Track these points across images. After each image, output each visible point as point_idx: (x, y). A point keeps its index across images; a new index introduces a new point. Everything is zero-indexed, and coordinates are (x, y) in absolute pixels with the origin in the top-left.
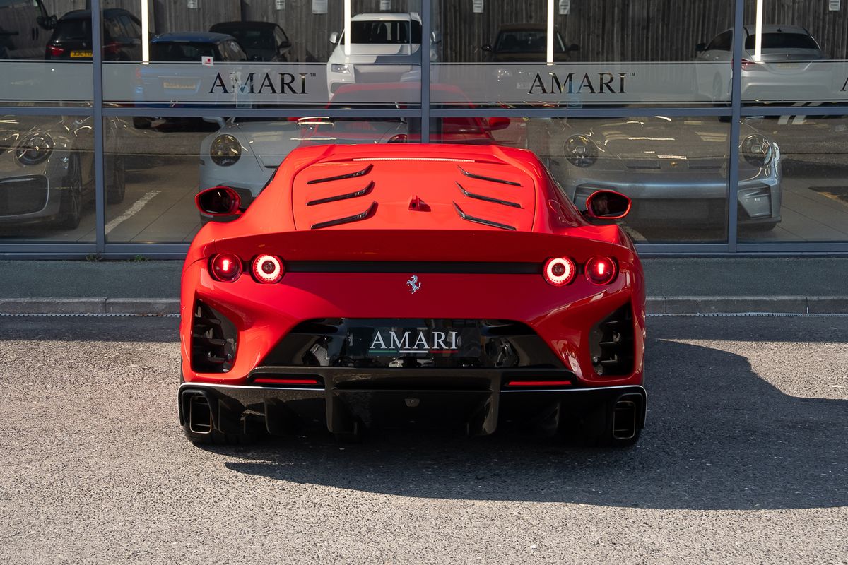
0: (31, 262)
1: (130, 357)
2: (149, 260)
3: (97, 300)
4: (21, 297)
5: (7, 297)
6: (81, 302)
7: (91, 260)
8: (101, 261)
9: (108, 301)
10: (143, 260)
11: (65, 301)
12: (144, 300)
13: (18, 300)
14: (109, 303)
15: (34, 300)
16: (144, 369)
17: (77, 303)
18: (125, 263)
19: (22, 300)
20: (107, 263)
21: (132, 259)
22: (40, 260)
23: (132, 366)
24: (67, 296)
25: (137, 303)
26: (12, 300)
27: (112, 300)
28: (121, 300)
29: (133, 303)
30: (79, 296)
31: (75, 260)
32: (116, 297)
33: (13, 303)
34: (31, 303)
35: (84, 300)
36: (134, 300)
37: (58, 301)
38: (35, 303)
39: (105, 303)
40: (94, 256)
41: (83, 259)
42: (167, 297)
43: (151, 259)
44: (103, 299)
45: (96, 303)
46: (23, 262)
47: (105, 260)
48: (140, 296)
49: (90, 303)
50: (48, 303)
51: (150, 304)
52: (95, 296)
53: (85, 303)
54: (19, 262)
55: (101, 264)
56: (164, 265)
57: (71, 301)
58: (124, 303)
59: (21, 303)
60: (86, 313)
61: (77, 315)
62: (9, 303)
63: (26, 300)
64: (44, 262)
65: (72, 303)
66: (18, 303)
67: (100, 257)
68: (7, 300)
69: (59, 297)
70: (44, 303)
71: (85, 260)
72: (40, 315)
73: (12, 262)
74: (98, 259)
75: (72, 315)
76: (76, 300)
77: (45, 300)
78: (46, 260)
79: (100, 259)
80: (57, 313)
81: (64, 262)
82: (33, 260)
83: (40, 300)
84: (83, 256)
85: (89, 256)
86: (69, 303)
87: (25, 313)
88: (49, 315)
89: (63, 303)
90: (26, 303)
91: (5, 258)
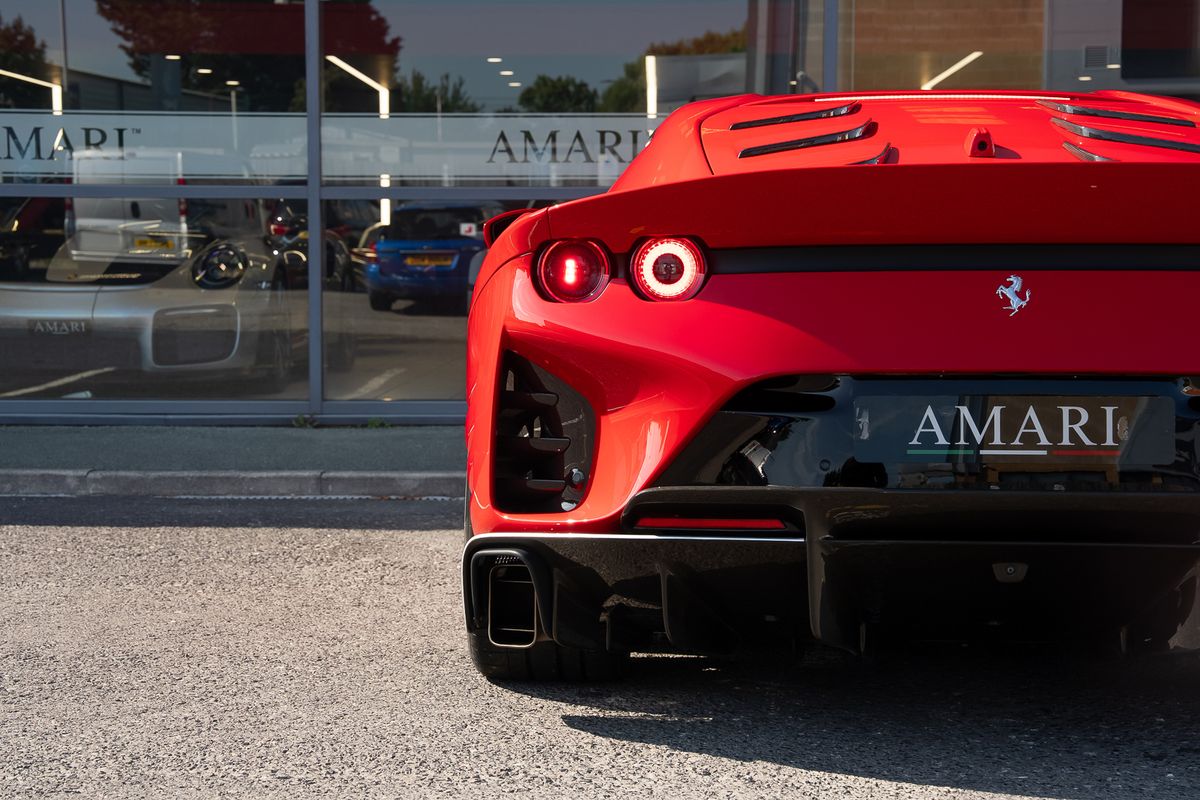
0: (207, 428)
1: (358, 548)
2: (392, 426)
3: (306, 474)
4: (184, 469)
5: (161, 470)
6: (281, 478)
7: (301, 426)
8: (317, 427)
9: (324, 475)
10: (382, 425)
11: (256, 475)
12: (383, 475)
14: (327, 479)
15: (205, 474)
16: (384, 565)
17: (275, 478)
18: (353, 429)
19: (186, 474)
20: (326, 430)
21: (364, 424)
22: (222, 426)
23: (364, 559)
24: (259, 469)
25: (372, 479)
26: (169, 474)
27: (332, 474)
28: (346, 474)
29: (365, 479)
30: (279, 469)
31: (277, 426)
32: (338, 469)
33: (170, 478)
34: (200, 478)
35: (285, 474)
36: (368, 475)
37: (243, 474)
38: (206, 478)
39: (319, 479)
40: (306, 420)
41: (288, 424)
42: (421, 470)
43: (394, 424)
44: (316, 473)
45: (305, 478)
46: (195, 428)
47: (321, 425)
48: (377, 469)
49: (296, 479)
50: (228, 478)
51: (393, 479)
52: (304, 469)
53: (287, 479)
54: (189, 428)
55: (316, 431)
56: (415, 431)
57: (264, 474)
58: (350, 479)
59: (183, 478)
60: (289, 495)
61: (274, 497)
62: (164, 478)
63: (192, 474)
64: (228, 429)
65: (267, 478)
66: (179, 478)
67: (314, 421)
68: (161, 474)
69: (246, 470)
70: (221, 479)
71: (292, 426)
72: (214, 497)
73: (177, 428)
74: (311, 424)
75: (266, 497)
76: (273, 474)
77: (222, 474)
78: (231, 426)
79: (315, 424)
80: (242, 494)
81: (259, 429)
82: (210, 426)
83: (214, 474)
84: (288, 419)
85: (297, 420)
86: (261, 478)
87: (189, 494)
88: (229, 497)
89: (252, 479)
90: (192, 478)
91: (167, 423)
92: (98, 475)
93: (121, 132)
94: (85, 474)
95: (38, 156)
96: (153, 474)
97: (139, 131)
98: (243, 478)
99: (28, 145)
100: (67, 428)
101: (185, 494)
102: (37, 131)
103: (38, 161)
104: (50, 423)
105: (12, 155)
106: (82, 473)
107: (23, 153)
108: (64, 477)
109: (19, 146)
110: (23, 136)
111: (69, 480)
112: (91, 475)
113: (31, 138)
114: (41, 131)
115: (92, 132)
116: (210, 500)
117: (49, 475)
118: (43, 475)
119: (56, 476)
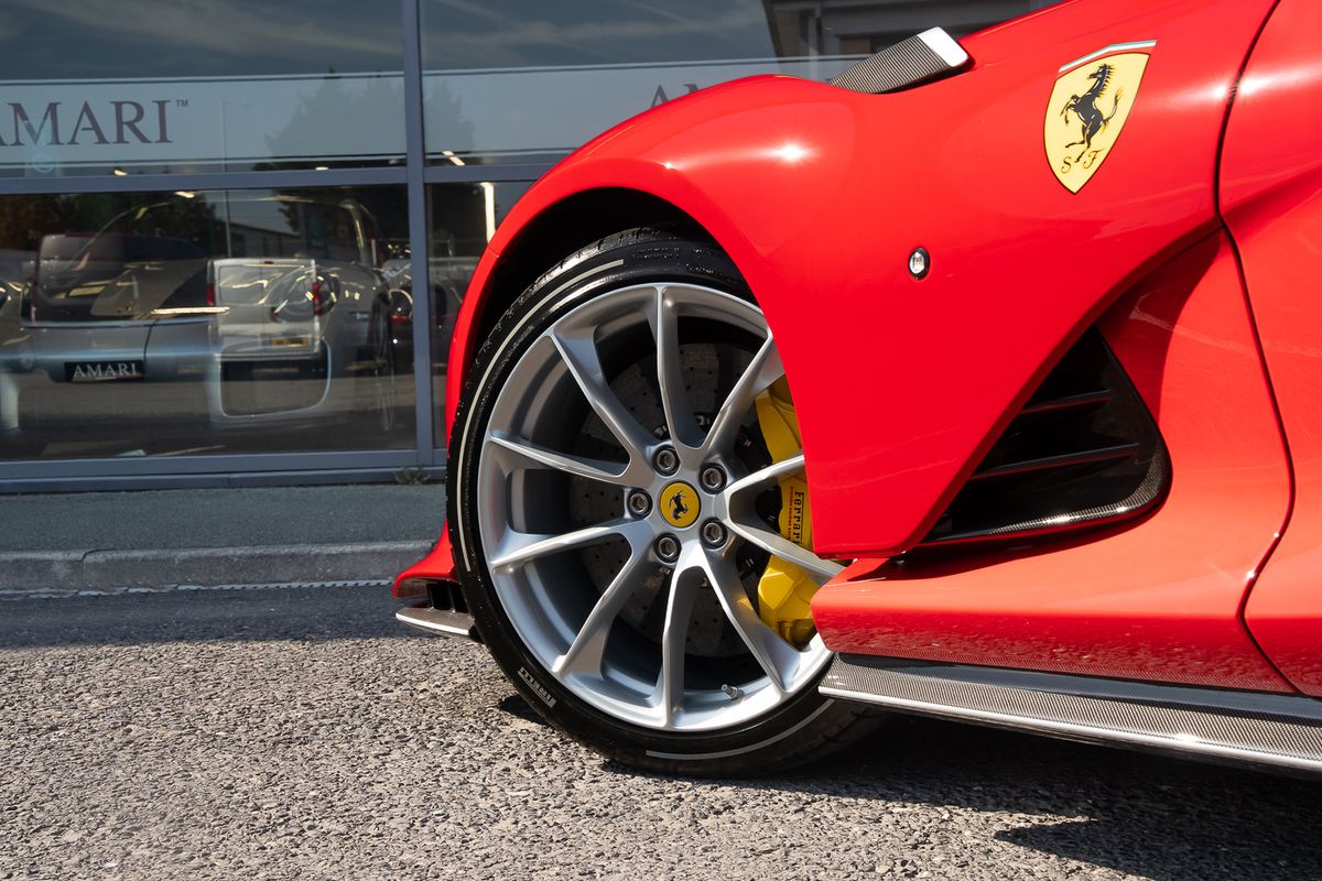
0: (283, 489)
3: (410, 546)
4: (230, 545)
5: (195, 547)
6: (373, 552)
7: (407, 482)
8: (428, 482)
11: (335, 549)
13: (220, 552)
15: (260, 550)
17: (363, 554)
19: (231, 551)
22: (303, 486)
24: (342, 540)
26: (206, 552)
30: (370, 539)
31: (375, 483)
33: (208, 558)
34: (252, 557)
35: (379, 547)
37: (316, 550)
38: (261, 557)
40: (413, 475)
41: (390, 480)
44: (425, 544)
45: (408, 552)
46: (266, 490)
47: (433, 480)
49: (395, 553)
50: (293, 556)
52: (408, 538)
53: (381, 554)
54: (260, 490)
55: (426, 487)
57: (348, 549)
59: (227, 558)
60: (385, 578)
61: (362, 583)
62: (199, 559)
63: (239, 552)
64: (312, 489)
65: (353, 553)
66: (219, 559)
67: (425, 473)
68: (193, 552)
69: (321, 543)
70: (284, 557)
71: (396, 483)
72: (273, 586)
73: (244, 490)
74: (419, 479)
75: (351, 583)
76: (361, 548)
77: (286, 550)
78: (315, 485)
79: (426, 479)
80: (315, 580)
81: (351, 487)
82: (288, 486)
83: (273, 550)
84: (390, 474)
85: (401, 474)
86: (342, 554)
87: (236, 582)
88: (295, 585)
89: (330, 556)
90: (240, 557)
91: (231, 484)
92: (100, 557)
93: (162, 104)
94: (81, 556)
95: (56, 141)
96: (183, 554)
97: (185, 103)
98: (317, 556)
99: (41, 127)
100: (97, 494)
101: (230, 583)
102: (52, 108)
103: (55, 147)
104: (79, 489)
105: (21, 141)
106: (75, 555)
107: (35, 138)
108: (50, 563)
109: (30, 128)
110: (36, 114)
111: (57, 568)
112: (90, 558)
113: (45, 118)
114: (58, 107)
115: (124, 107)
116: (266, 591)
117: (26, 560)
118: (17, 561)
119: (37, 562)
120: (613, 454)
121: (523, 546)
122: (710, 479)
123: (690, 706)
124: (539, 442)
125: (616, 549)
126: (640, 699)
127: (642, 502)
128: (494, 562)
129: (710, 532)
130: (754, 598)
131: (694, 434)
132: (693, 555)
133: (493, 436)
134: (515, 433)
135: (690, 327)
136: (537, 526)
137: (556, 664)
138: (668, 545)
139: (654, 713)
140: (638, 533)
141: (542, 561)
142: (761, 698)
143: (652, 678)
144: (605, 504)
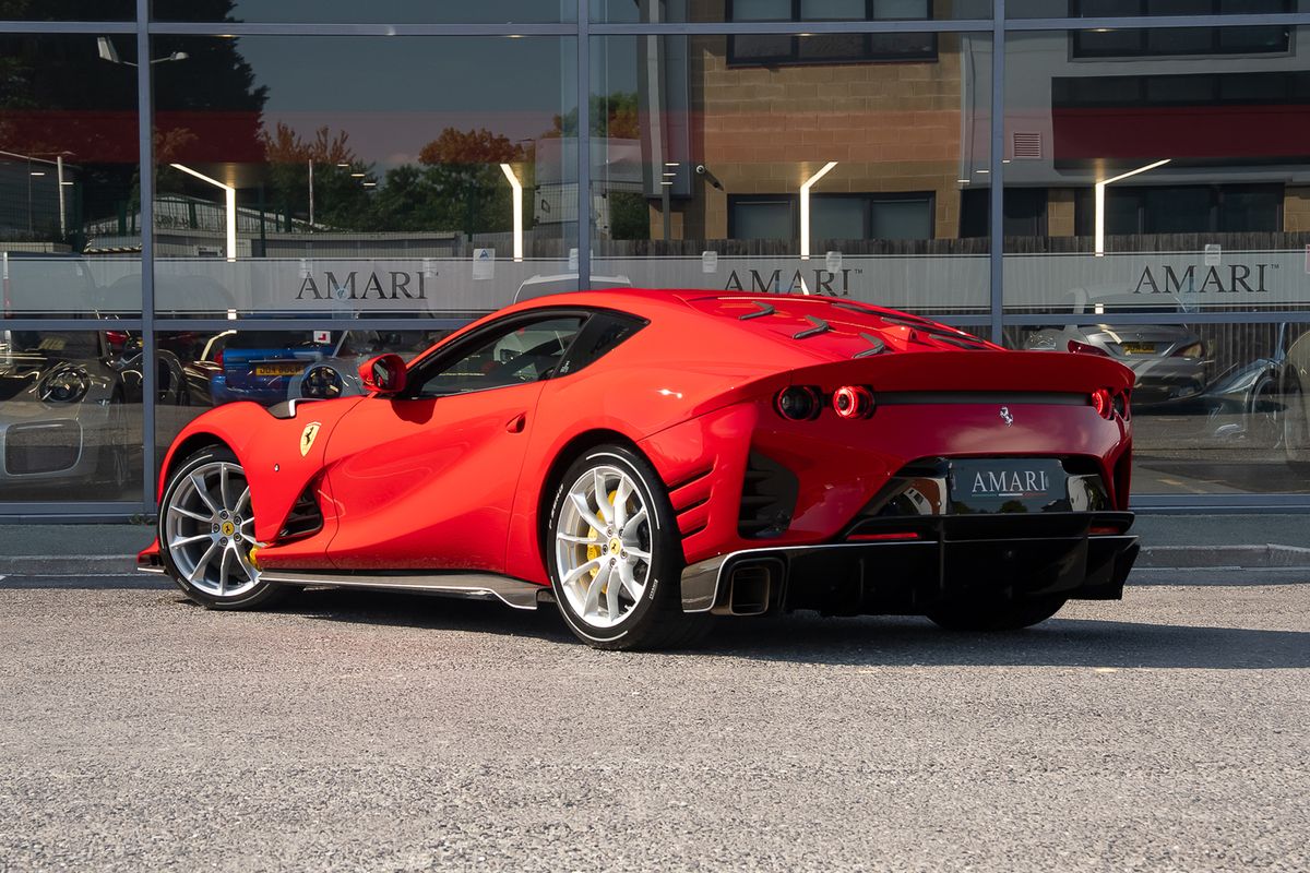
0: (57, 526)
4: (39, 554)
6: (120, 559)
7: (137, 523)
8: (150, 524)
11: (99, 558)
13: (34, 558)
15: (57, 557)
17: (114, 560)
19: (41, 557)
24: (101, 553)
30: (117, 553)
31: (116, 524)
34: (52, 561)
37: (88, 558)
38: (58, 560)
40: (142, 518)
41: (125, 521)
47: (153, 522)
50: (76, 561)
53: (124, 560)
54: (40, 526)
55: (150, 527)
57: (106, 557)
59: (39, 561)
60: (125, 572)
61: (113, 574)
62: (26, 561)
63: (46, 558)
64: (77, 526)
65: (108, 559)
67: (148, 519)
68: (21, 557)
69: (91, 554)
70: (70, 561)
71: (131, 524)
72: (64, 575)
74: (146, 522)
75: (107, 574)
76: (113, 557)
77: (72, 558)
80: (87, 572)
81: (100, 526)
83: (65, 557)
84: (126, 518)
85: (132, 518)
86: (102, 560)
87: (45, 573)
88: (77, 574)
89: (96, 561)
90: (46, 561)
98: (88, 561)
101: (41, 573)
116: (62, 577)
120: (208, 512)
121: (181, 540)
122: (237, 521)
123: (229, 589)
124: (186, 509)
125: (208, 542)
126: (215, 588)
127: (217, 528)
128: (171, 546)
129: (237, 537)
130: (249, 557)
131: (232, 508)
132: (232, 544)
133: (172, 506)
134: (179, 506)
135: (232, 475)
136: (186, 534)
137: (189, 577)
138: (225, 541)
139: (218, 592)
140: (215, 537)
141: (187, 545)
142: (249, 586)
143: (218, 582)
144: (206, 528)
